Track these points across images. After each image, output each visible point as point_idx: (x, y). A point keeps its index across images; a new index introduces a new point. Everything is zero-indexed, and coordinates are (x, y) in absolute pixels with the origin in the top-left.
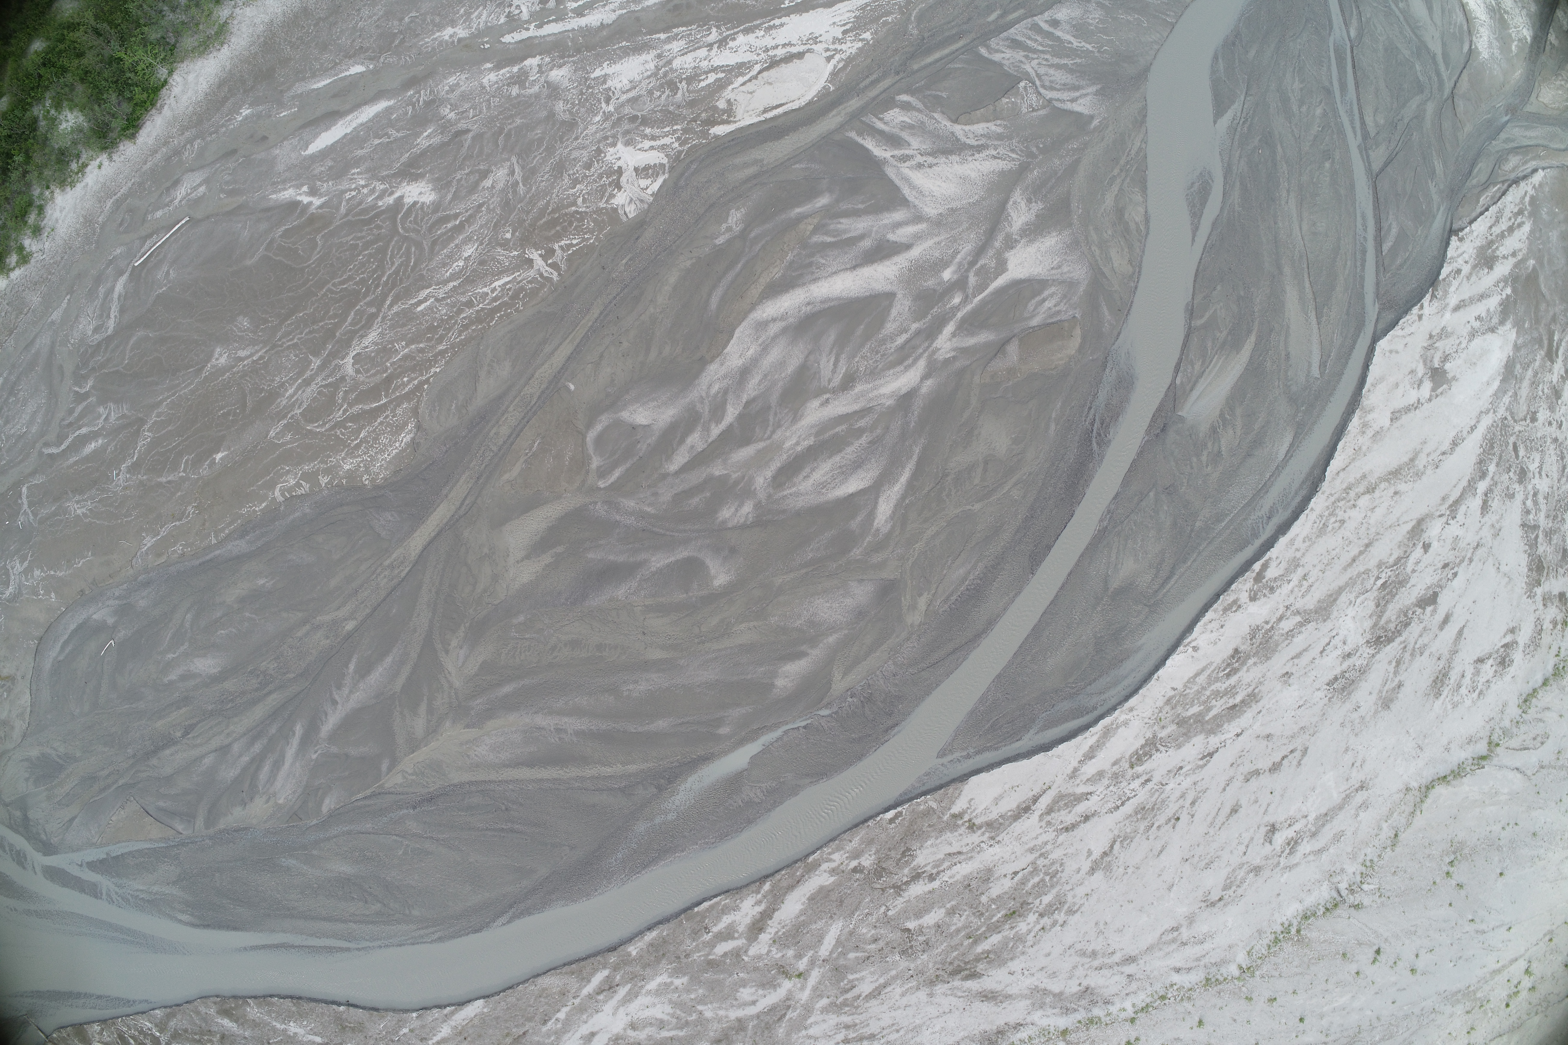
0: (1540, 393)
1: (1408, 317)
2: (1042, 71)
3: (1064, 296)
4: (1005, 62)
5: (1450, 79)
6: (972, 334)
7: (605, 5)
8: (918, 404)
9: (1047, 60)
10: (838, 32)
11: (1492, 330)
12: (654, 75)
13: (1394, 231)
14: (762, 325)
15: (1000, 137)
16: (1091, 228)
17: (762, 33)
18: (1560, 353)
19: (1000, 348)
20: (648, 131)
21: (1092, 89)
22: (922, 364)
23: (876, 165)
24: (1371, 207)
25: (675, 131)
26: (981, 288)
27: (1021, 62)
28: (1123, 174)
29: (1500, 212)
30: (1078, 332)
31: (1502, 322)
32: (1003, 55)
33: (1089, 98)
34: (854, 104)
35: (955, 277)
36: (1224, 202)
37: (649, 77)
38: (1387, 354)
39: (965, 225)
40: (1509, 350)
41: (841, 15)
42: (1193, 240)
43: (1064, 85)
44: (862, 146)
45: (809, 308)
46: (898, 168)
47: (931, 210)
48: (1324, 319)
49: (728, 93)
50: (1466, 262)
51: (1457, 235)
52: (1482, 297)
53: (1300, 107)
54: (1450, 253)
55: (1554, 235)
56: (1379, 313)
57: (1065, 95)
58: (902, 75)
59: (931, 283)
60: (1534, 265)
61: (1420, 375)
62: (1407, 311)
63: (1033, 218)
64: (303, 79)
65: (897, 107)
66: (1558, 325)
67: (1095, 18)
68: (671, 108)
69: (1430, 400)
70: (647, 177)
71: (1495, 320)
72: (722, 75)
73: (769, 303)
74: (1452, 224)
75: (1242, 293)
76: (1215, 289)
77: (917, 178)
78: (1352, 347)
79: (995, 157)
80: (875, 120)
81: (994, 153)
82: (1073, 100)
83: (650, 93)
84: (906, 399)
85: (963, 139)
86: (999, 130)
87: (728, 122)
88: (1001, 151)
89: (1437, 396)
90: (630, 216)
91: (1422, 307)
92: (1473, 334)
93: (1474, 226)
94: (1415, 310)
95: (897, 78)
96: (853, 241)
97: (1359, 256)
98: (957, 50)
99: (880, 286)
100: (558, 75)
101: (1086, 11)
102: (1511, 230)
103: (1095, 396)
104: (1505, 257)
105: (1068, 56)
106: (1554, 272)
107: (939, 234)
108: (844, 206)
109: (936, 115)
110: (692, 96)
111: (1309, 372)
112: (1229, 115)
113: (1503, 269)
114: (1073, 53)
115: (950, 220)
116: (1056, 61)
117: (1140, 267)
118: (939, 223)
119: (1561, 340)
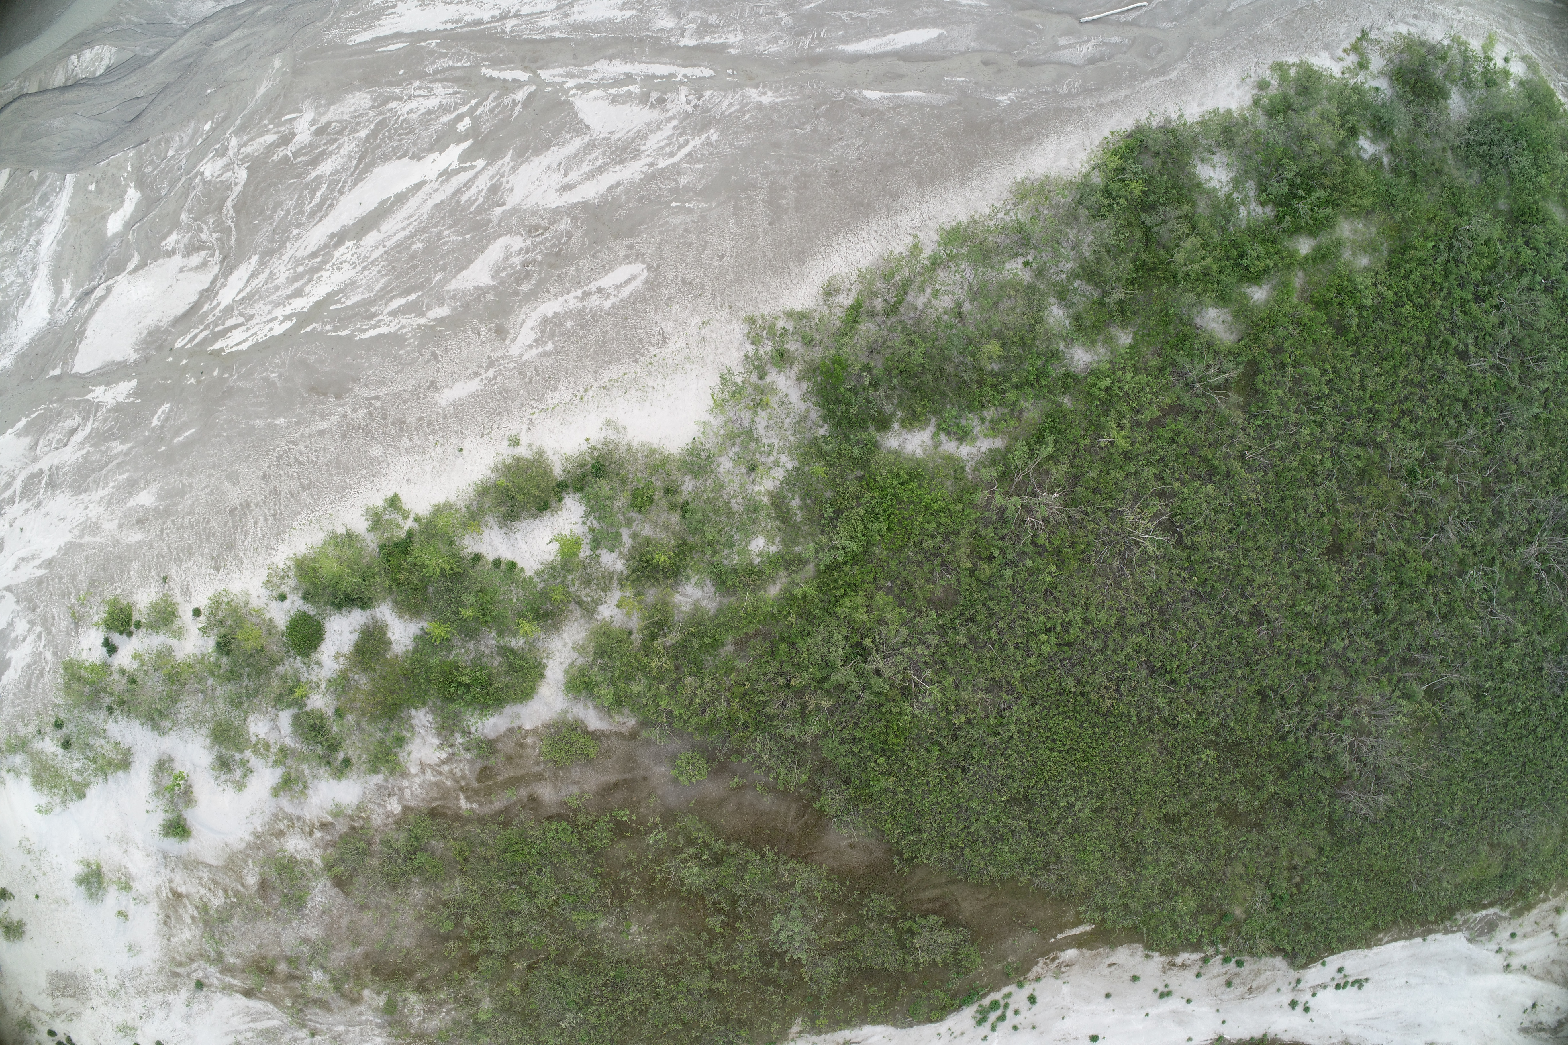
64: (933, 107)
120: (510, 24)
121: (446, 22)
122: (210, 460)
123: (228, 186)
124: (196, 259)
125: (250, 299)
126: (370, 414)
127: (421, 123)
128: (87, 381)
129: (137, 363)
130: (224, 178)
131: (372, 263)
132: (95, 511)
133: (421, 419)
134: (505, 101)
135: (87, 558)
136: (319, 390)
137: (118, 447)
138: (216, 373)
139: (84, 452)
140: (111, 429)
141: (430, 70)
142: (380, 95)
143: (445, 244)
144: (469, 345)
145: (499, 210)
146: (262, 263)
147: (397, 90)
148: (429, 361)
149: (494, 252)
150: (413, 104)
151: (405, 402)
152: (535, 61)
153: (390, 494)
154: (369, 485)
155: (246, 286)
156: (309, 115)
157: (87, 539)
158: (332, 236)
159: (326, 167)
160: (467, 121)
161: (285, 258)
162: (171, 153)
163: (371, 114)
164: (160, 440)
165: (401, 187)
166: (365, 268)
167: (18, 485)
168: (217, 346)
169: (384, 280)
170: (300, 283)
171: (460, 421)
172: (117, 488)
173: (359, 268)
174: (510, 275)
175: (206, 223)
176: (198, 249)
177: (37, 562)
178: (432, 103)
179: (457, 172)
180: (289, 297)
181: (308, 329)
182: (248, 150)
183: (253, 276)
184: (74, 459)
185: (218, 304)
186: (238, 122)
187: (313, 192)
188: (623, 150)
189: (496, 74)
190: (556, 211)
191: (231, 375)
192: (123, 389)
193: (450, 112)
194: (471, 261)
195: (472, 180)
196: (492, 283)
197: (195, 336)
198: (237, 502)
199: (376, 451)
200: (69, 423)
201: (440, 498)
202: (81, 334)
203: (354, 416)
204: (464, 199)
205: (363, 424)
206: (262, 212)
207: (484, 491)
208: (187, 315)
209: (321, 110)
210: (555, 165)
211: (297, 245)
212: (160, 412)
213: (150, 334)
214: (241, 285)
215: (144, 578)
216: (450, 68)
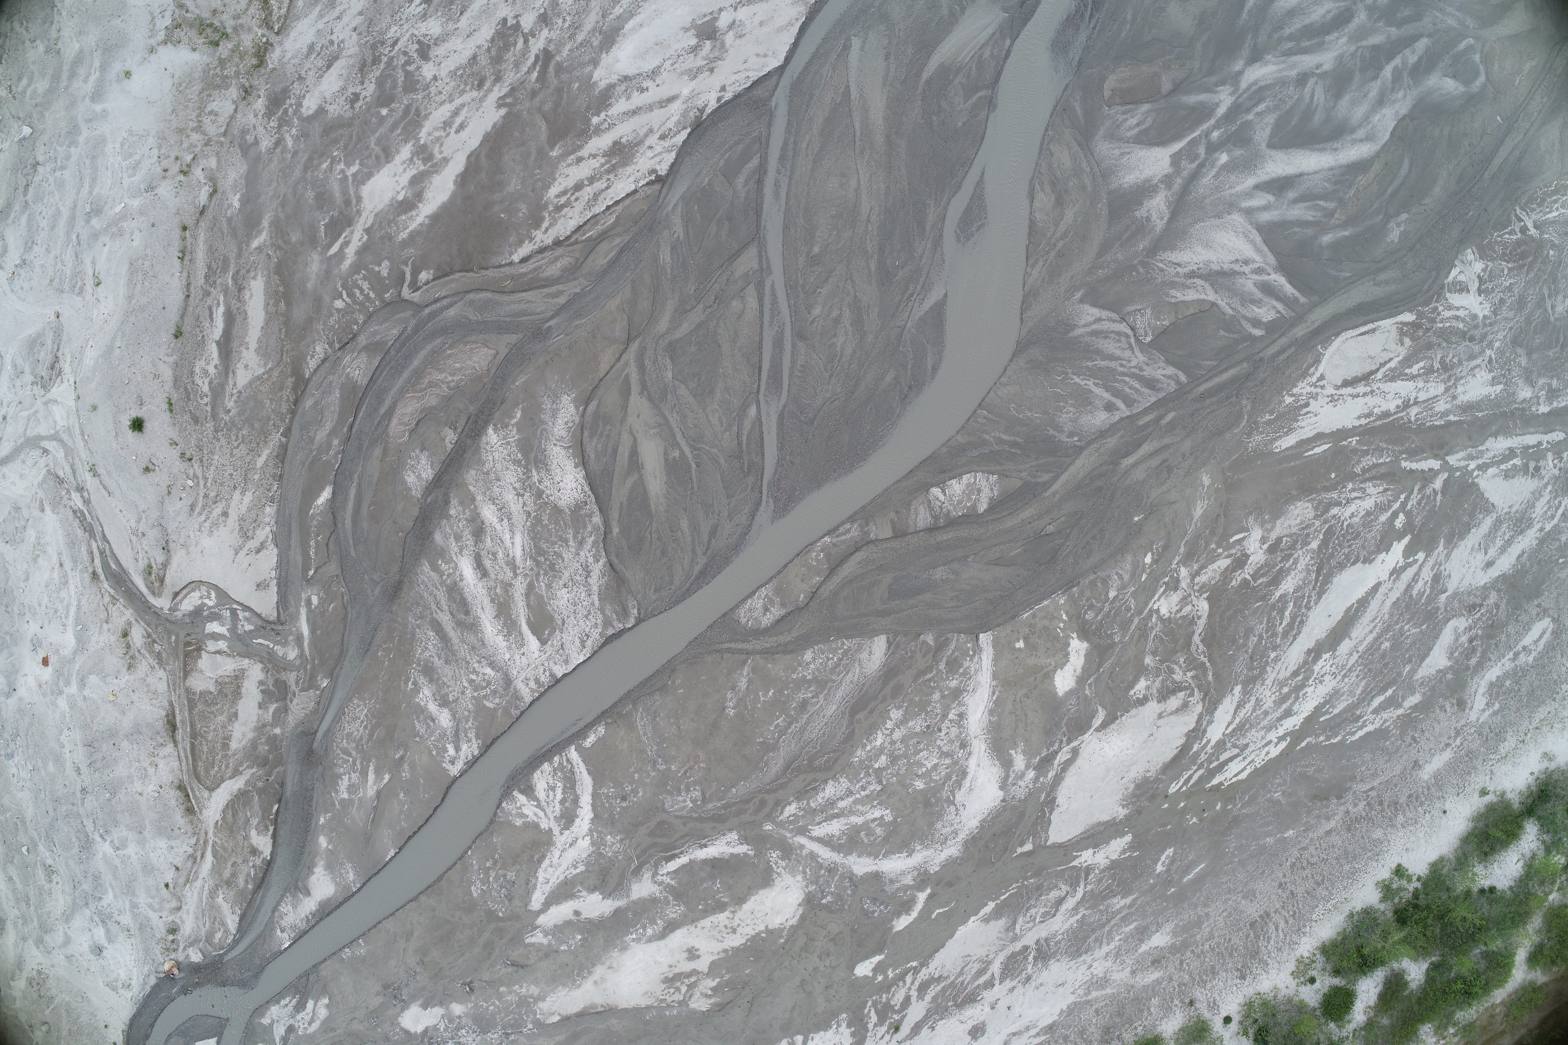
0: (568, 18)
1: (740, 89)
2: (1127, 354)
3: (1118, 127)
4: (1162, 365)
5: (627, 364)
6: (1201, 103)
7: (1494, 457)
8: (1246, 52)
9: (1122, 365)
10: (1314, 406)
11: (626, 78)
12: (1458, 380)
13: (740, 180)
14: (1370, 138)
15: (1173, 285)
16: (1089, 189)
17: (1375, 411)
18: (532, 59)
19: (1177, 88)
20: (1461, 326)
21: (1078, 332)
22: (1243, 85)
23: (1283, 268)
24: (766, 207)
25: (1441, 322)
26: (1193, 143)
27: (1147, 364)
28: (1053, 241)
29: (589, 205)
30: (1107, 93)
31: (611, 87)
32: (1164, 372)
33: (1083, 322)
34: (1300, 331)
35: (1217, 155)
36: (946, 208)
37: (1461, 378)
38: (770, 54)
39: (1208, 201)
40: (606, 59)
41: (1310, 424)
42: (983, 173)
43: (1106, 337)
44: (1295, 288)
45: (1335, 146)
46: (1265, 262)
47: (1237, 218)
48: (842, 90)
49: (1403, 352)
50: (650, 147)
51: (658, 176)
52: (635, 112)
53: (840, 315)
54: (671, 157)
55: (514, 185)
56: (771, 96)
57: (1106, 326)
58: (1257, 357)
59: (1238, 152)
60: (552, 149)
61: (731, 33)
62: (737, 97)
63: (1145, 203)
65: (1264, 324)
66: (529, 88)
67: (1067, 413)
68: (1444, 344)
69: (721, 10)
70: (1461, 282)
71: (620, 89)
72: (1407, 371)
73: (1366, 156)
74: (660, 191)
75: (934, 118)
76: (964, 124)
77: (1248, 251)
78: (810, 63)
79: (1179, 265)
80: (1284, 312)
81: (1179, 269)
82: (1099, 320)
83: (1460, 362)
84: (1255, 58)
85: (1207, 285)
86: (1173, 292)
87: (1402, 323)
88: (1172, 271)
89: (711, 13)
90: (1469, 251)
91: (719, 99)
92: (654, 74)
93: (633, 187)
94: (728, 96)
95: (1261, 355)
96: (1303, 198)
97: (790, 153)
98: (1207, 380)
99: (1279, 155)
100: (1525, 393)
101: (1074, 421)
102: (578, 187)
103: (1089, 38)
104: (594, 156)
105: (1100, 369)
106: (523, 144)
107: (1231, 195)
108: (1310, 232)
109: (1230, 312)
110: (1429, 353)
111: (864, 42)
112: (927, 305)
113: (601, 143)
114: (1093, 373)
115: (1221, 208)
116: (1113, 364)
117: (1041, 149)
118: (1231, 206)
119: (529, 72)
120: (1413, 411)
121: (1359, 417)
122: (1225, 886)
123: (1191, 621)
124: (1174, 702)
125: (1242, 729)
126: (1369, 804)
127: (1364, 525)
128: (1069, 849)
129: (1127, 818)
130: (1184, 612)
131: (1350, 670)
132: (1099, 969)
133: (1410, 796)
134: (1428, 491)
135: (1097, 1011)
136: (1321, 796)
137: (1119, 903)
138: (1218, 807)
139: (1079, 916)
140: (1108, 887)
141: (1358, 470)
142: (1320, 502)
143: (1407, 638)
144: (1439, 722)
145: (1443, 597)
146: (1246, 692)
147: (1334, 495)
148: (1410, 744)
149: (1447, 637)
150: (1352, 508)
151: (1396, 786)
152: (1441, 446)
153: (1394, 866)
154: (1375, 864)
155: (1234, 718)
156: (1257, 534)
157: (1094, 994)
158: (1309, 652)
159: (1288, 585)
160: (1401, 516)
161: (1269, 682)
162: (1112, 594)
163: (1317, 523)
164: (1169, 883)
165: (1360, 593)
166: (1344, 676)
167: (996, 968)
168: (1215, 781)
169: (1363, 683)
170: (1288, 704)
171: (1440, 788)
172: (1125, 940)
173: (1339, 678)
174: (1461, 654)
175: (1177, 663)
176: (1173, 692)
177: (1033, 1032)
178: (1368, 504)
179: (1404, 568)
180: (1279, 719)
181: (1303, 744)
182: (1202, 579)
183: (1240, 706)
184: (1067, 926)
185: (1209, 741)
186: (1182, 550)
187: (1282, 612)
188: (1520, 520)
189: (1414, 466)
190: (1485, 588)
191: (1235, 805)
192: (1116, 848)
193: (1386, 510)
194: (1430, 649)
195: (1417, 574)
196: (1449, 664)
197: (1190, 777)
198: (1256, 915)
199: (1378, 834)
200: (1054, 894)
201: (1433, 856)
202: (1051, 803)
203: (1355, 810)
204: (1415, 592)
205: (1364, 814)
206: (1234, 641)
207: (1465, 840)
208: (1176, 759)
209: (1268, 526)
210: (1477, 546)
211: (1277, 668)
212: (1163, 858)
213: (1138, 786)
214: (1229, 718)
215: (1167, 1010)
216: (1375, 466)
